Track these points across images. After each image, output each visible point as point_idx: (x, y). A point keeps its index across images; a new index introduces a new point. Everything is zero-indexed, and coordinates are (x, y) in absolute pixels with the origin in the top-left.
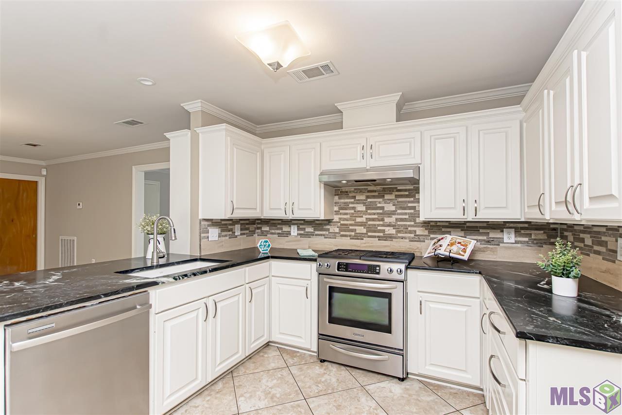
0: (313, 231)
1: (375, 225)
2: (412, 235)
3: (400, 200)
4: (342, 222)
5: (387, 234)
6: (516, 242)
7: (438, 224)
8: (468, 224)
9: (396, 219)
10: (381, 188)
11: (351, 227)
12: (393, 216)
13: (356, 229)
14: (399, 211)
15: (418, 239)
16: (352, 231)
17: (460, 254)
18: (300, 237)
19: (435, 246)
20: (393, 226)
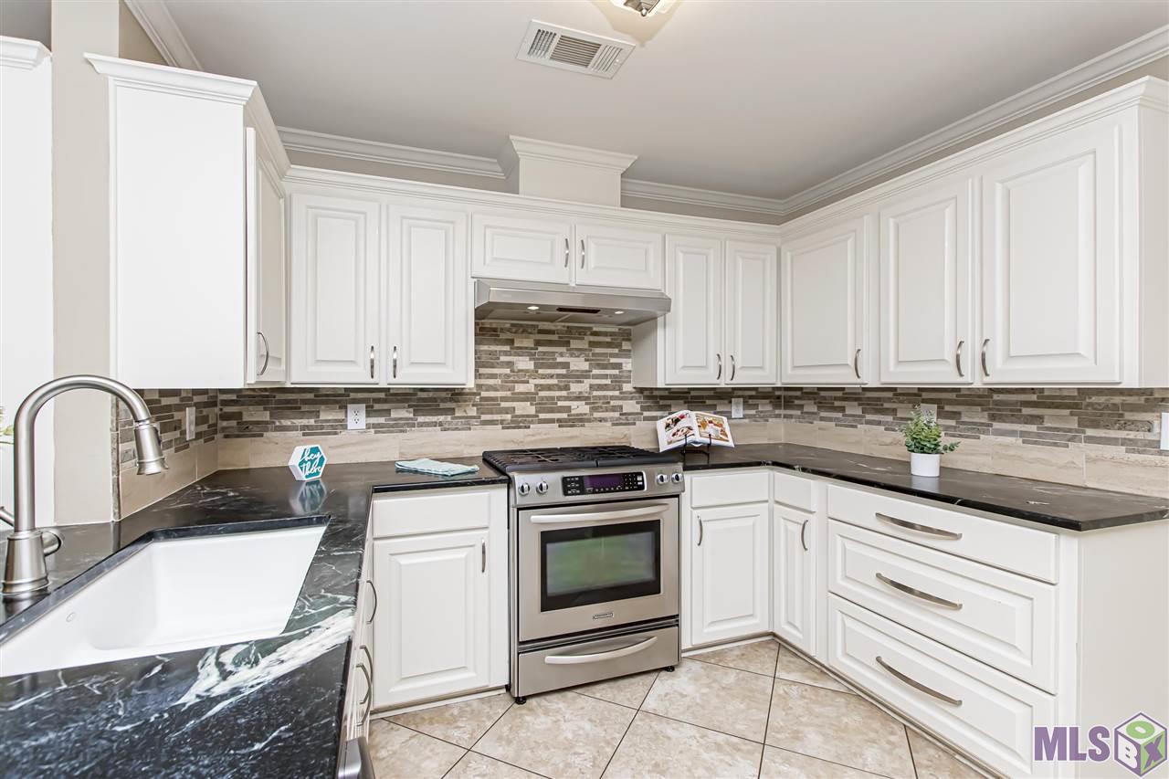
0: (411, 415)
1: (552, 398)
2: (617, 415)
3: (598, 350)
4: (484, 394)
5: (574, 415)
6: (745, 417)
7: (655, 393)
8: (693, 393)
9: (591, 387)
10: (564, 326)
11: (504, 404)
12: (586, 381)
13: (514, 408)
14: (595, 372)
15: (626, 419)
16: (506, 411)
17: (721, 439)
18: (376, 432)
19: (674, 430)
20: (587, 399)
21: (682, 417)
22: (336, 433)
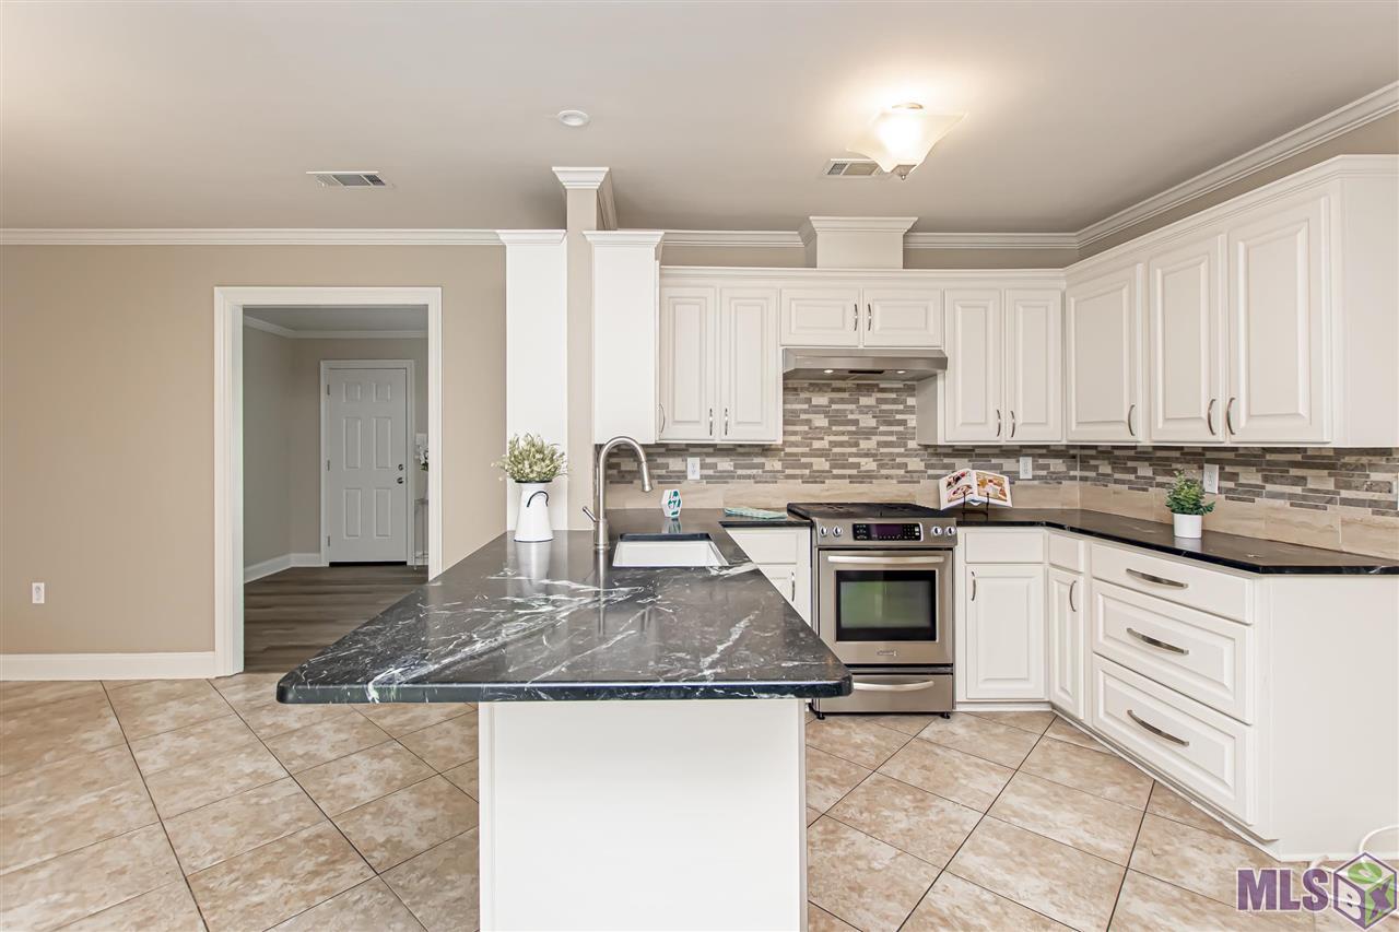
0: (733, 468)
1: (844, 454)
2: (902, 472)
3: (884, 407)
4: (788, 450)
5: (863, 471)
6: (1033, 478)
7: (939, 450)
9: (880, 444)
11: (803, 460)
12: (873, 437)
13: (812, 464)
14: (882, 428)
15: (911, 478)
16: (805, 466)
17: (999, 499)
18: (707, 483)
19: (955, 488)
20: (874, 455)
21: (963, 475)
22: (679, 483)
